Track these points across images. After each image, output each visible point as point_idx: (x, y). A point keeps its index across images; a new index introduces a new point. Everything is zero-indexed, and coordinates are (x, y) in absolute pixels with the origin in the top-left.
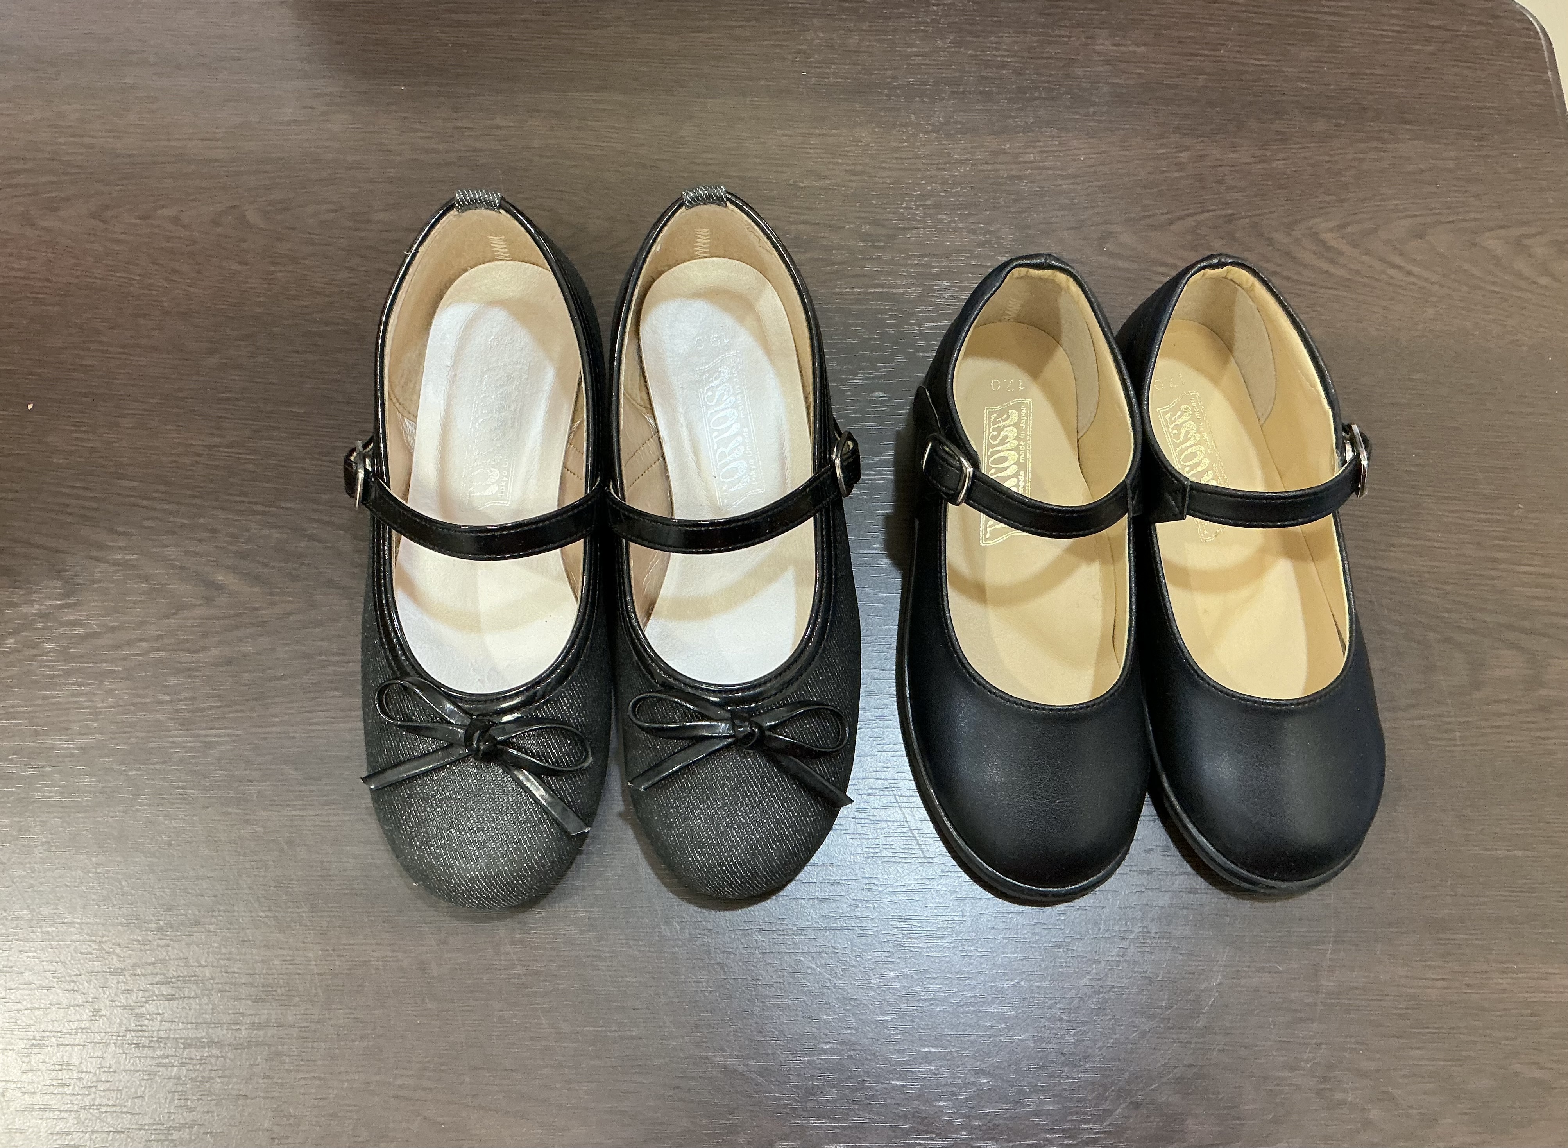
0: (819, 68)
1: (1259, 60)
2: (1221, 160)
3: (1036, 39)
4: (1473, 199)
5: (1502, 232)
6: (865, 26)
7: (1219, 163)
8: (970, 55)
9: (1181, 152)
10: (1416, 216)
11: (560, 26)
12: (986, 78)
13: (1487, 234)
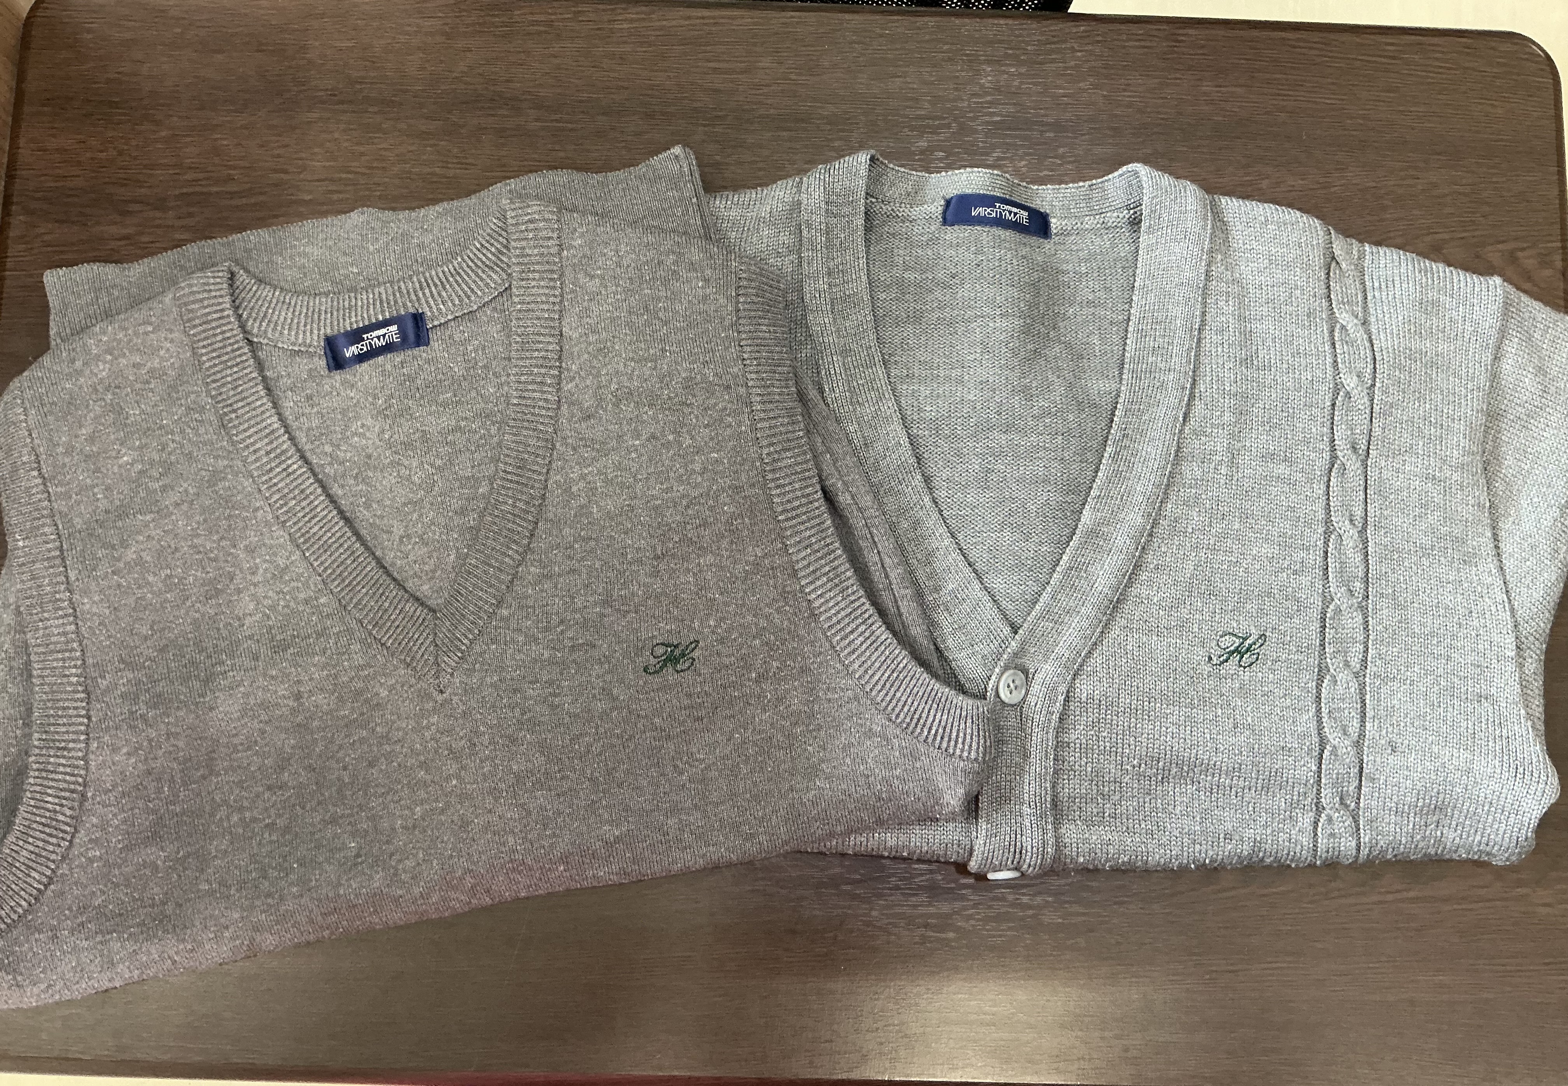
0: (989, 108)
1: (1329, 99)
2: (1293, 186)
3: (1156, 81)
4: (1481, 219)
5: (1500, 246)
6: (1023, 70)
7: (1291, 189)
8: (1105, 96)
9: (1263, 179)
10: (1436, 233)
11: (792, 73)
12: (1116, 116)
13: (1490, 248)
